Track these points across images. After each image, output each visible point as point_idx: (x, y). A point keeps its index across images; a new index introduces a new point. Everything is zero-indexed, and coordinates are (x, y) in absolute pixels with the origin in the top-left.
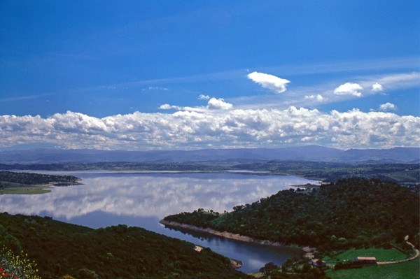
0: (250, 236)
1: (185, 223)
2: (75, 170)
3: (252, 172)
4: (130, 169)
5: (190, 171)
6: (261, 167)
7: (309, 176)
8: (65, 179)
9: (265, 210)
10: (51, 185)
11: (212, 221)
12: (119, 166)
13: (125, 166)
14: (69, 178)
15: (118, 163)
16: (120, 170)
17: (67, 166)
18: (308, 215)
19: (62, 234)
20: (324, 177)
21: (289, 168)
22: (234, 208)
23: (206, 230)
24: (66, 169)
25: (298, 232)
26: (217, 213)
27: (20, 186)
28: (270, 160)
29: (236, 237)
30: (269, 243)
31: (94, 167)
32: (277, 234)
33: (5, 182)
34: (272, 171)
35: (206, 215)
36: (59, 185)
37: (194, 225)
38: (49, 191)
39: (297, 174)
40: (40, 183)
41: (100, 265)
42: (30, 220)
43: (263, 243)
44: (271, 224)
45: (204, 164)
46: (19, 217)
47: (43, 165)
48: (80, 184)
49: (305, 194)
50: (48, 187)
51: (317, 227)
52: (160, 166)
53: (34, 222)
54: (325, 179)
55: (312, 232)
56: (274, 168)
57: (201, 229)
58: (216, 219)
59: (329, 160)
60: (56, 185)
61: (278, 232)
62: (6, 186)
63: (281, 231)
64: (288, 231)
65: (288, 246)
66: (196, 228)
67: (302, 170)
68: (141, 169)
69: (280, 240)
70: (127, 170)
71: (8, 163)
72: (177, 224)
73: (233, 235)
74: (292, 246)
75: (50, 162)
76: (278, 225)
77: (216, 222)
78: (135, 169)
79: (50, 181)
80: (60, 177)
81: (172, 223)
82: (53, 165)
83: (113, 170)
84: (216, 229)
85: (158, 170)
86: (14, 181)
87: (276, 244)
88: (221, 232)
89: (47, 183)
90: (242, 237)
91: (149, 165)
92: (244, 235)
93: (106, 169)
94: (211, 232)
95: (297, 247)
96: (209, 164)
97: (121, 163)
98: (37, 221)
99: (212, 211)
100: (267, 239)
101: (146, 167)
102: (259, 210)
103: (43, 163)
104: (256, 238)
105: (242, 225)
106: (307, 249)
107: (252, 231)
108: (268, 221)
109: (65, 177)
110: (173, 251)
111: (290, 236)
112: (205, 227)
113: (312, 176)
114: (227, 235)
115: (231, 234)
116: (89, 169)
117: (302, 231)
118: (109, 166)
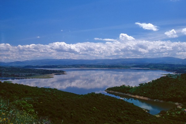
0: (149, 98)
1: (117, 91)
2: (63, 68)
3: (142, 68)
4: (87, 67)
5: (114, 68)
6: (145, 67)
7: (168, 71)
8: (59, 72)
9: (155, 85)
10: (53, 74)
11: (129, 91)
12: (82, 66)
13: (85, 66)
14: (61, 71)
15: (81, 65)
16: (82, 68)
17: (59, 67)
18: (176, 88)
19: (69, 98)
20: (175, 71)
21: (158, 67)
22: (140, 85)
23: (127, 94)
24: (59, 68)
25: (172, 96)
26: (132, 87)
27: (40, 75)
28: (149, 63)
29: (142, 98)
30: (158, 100)
31: (71, 67)
32: (162, 97)
33: (33, 73)
34: (150, 68)
35: (126, 87)
36: (56, 74)
37: (121, 92)
38: (53, 77)
39: (162, 69)
40: (48, 73)
41: (91, 114)
42: (48, 90)
43: (155, 100)
44: (158, 92)
45: (120, 65)
46: (43, 89)
47: (49, 66)
48: (66, 74)
49: (174, 78)
50: (52, 75)
51: (181, 93)
52: (100, 66)
53: (49, 91)
54: (176, 72)
55: (179, 96)
56: (152, 67)
57: (125, 94)
58: (131, 90)
59: (176, 63)
60: (55, 74)
61: (162, 96)
62: (34, 75)
63: (163, 95)
64: (167, 95)
65: (167, 102)
66: (122, 93)
67: (165, 68)
68: (92, 68)
69: (163, 99)
70: (86, 68)
71: (33, 65)
72: (113, 92)
73: (140, 97)
74: (169, 102)
75: (52, 65)
76: (162, 93)
77: (131, 91)
78: (89, 68)
79: (53, 73)
80: (57, 71)
81: (110, 91)
82: (53, 66)
83: (79, 68)
84: (132, 94)
85: (99, 68)
86: (37, 73)
87: (162, 101)
88: (134, 95)
89: (51, 73)
90: (145, 98)
91: (95, 66)
92: (145, 97)
93: (76, 67)
94: (130, 95)
95: (172, 102)
96: (122, 65)
97: (83, 65)
98: (51, 91)
99: (129, 86)
100: (157, 99)
101: (94, 67)
102: (152, 85)
103: (48, 65)
104: (152, 98)
105: (144, 93)
106: (177, 104)
107: (150, 95)
108: (157, 91)
109: (59, 71)
110: (122, 106)
111: (169, 97)
112: (126, 93)
113: (170, 70)
114: (137, 97)
115: (139, 96)
116: (68, 68)
117: (174, 95)
118: (78, 66)
